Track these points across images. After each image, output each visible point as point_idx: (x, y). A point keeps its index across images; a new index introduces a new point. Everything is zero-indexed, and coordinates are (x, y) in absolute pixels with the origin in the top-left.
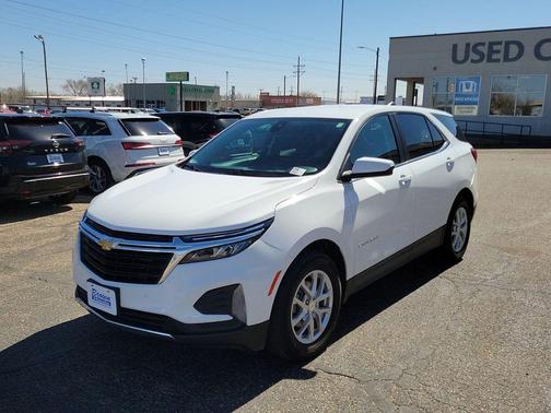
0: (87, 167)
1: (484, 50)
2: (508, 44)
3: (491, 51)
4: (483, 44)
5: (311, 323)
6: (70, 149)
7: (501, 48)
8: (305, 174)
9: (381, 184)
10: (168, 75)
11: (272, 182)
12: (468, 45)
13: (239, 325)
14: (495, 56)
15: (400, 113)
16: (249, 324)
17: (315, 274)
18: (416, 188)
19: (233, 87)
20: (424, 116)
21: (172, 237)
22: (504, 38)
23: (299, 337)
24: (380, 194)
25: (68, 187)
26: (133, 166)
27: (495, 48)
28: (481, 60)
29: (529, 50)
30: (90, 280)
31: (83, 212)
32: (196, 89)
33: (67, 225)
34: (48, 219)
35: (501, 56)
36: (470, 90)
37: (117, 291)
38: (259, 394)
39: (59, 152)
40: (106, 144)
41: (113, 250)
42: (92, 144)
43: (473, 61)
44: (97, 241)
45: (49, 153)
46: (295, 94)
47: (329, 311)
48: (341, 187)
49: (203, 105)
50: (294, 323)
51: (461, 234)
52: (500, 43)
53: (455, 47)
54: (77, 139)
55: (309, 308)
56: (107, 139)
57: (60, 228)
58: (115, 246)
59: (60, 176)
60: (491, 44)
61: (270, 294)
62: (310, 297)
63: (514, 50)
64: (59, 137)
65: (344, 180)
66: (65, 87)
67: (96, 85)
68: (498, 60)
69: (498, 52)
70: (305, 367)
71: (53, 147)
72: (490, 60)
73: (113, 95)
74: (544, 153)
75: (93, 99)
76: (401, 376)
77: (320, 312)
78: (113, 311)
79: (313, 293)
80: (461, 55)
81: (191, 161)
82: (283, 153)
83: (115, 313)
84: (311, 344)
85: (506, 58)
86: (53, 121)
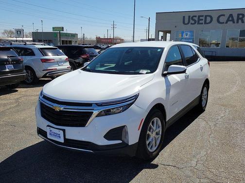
0: (25, 71)
1: (196, 19)
2: (206, 16)
3: (199, 20)
4: (196, 16)
5: (154, 142)
6: (17, 62)
7: (203, 18)
8: (147, 73)
9: (179, 77)
10: (53, 28)
11: (133, 77)
12: (189, 17)
13: (125, 145)
14: (201, 22)
15: (181, 45)
16: (130, 144)
17: (155, 119)
18: (191, 79)
19: (84, 34)
20: (190, 46)
21: (92, 104)
22: (205, 14)
23: (149, 149)
24: (178, 81)
25: (16, 81)
26: (47, 70)
27: (201, 18)
28: (195, 23)
29: (215, 19)
30: (48, 126)
31: (40, 92)
32: (67, 35)
33: (17, 99)
34: (8, 96)
35: (203, 22)
36: (188, 36)
37: (64, 131)
38: (134, 177)
39: (12, 64)
40: (33, 60)
41: (60, 111)
42: (26, 60)
43: (191, 24)
44: (52, 107)
45: (7, 64)
46: (112, 37)
47: (160, 136)
48: (163, 79)
49: (70, 42)
50: (147, 142)
51: (205, 99)
52: (203, 16)
53: (184, 17)
54: (20, 58)
55: (153, 135)
56: (33, 57)
57: (14, 101)
58: (62, 109)
59: (10, 75)
60: (199, 16)
61: (139, 129)
62: (153, 130)
63: (208, 19)
64: (11, 57)
65: (164, 75)
66: (3, 33)
67: (19, 32)
68: (202, 23)
69: (202, 20)
70: (152, 163)
71: (9, 62)
72: (199, 23)
73: (27, 37)
74: (223, 63)
75: (18, 39)
76: (197, 164)
77: (157, 137)
78: (62, 140)
79: (154, 128)
80: (186, 21)
81: (88, 68)
82: (126, 64)
83: (63, 142)
84: (154, 152)
85: (205, 23)
86: (7, 49)
